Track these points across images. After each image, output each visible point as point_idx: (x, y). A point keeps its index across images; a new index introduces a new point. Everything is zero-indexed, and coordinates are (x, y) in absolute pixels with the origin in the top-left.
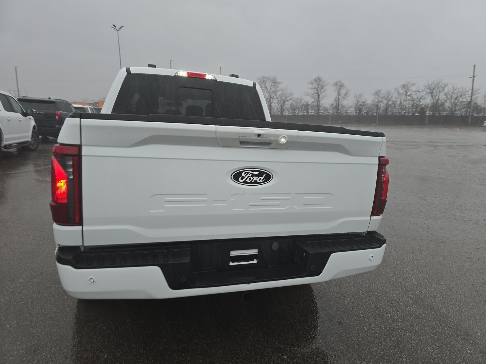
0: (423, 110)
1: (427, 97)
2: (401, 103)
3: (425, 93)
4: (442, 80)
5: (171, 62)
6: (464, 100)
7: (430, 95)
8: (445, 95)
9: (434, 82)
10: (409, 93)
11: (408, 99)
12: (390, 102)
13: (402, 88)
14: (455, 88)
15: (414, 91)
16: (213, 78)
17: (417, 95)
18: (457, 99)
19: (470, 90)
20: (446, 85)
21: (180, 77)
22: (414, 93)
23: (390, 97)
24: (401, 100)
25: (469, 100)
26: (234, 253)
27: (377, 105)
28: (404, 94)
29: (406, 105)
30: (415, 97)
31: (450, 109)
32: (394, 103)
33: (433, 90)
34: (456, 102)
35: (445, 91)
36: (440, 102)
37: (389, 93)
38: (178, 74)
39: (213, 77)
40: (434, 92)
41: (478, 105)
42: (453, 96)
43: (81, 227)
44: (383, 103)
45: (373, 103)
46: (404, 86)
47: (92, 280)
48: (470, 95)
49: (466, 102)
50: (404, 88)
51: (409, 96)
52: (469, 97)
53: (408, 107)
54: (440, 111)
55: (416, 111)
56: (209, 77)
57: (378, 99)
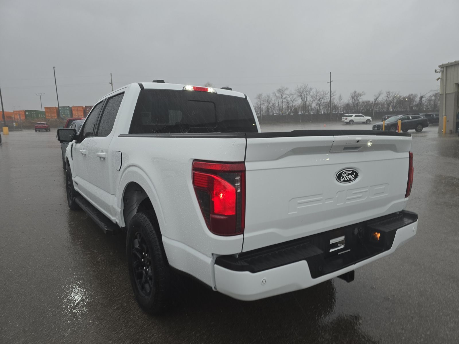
0: (296, 111)
1: (298, 99)
2: (279, 105)
3: (296, 96)
4: (308, 85)
5: (54, 69)
6: (325, 101)
7: (300, 97)
8: (311, 97)
9: (302, 86)
10: (284, 97)
11: (284, 102)
12: (270, 105)
13: (278, 92)
14: (318, 91)
15: (287, 95)
16: (214, 92)
17: (290, 98)
18: (320, 100)
19: (328, 93)
20: (311, 89)
21: (185, 91)
22: (288, 96)
23: (270, 100)
24: (278, 102)
25: (329, 101)
26: (332, 241)
27: (261, 107)
28: (280, 97)
29: (283, 107)
30: (289, 99)
31: (316, 108)
32: (273, 105)
33: (302, 93)
34: (320, 102)
35: (311, 94)
36: (308, 103)
37: (268, 96)
38: (186, 88)
39: (214, 90)
40: (303, 95)
41: (336, 104)
42: (317, 97)
43: (242, 235)
44: (265, 105)
45: (257, 106)
46: (279, 91)
47: (264, 281)
48: (329, 97)
49: (327, 102)
50: (280, 92)
51: (285, 98)
52: (328, 98)
53: (284, 108)
54: (309, 111)
55: (291, 111)
56: (210, 90)
57: (260, 102)
